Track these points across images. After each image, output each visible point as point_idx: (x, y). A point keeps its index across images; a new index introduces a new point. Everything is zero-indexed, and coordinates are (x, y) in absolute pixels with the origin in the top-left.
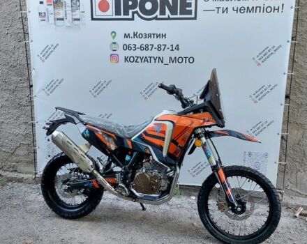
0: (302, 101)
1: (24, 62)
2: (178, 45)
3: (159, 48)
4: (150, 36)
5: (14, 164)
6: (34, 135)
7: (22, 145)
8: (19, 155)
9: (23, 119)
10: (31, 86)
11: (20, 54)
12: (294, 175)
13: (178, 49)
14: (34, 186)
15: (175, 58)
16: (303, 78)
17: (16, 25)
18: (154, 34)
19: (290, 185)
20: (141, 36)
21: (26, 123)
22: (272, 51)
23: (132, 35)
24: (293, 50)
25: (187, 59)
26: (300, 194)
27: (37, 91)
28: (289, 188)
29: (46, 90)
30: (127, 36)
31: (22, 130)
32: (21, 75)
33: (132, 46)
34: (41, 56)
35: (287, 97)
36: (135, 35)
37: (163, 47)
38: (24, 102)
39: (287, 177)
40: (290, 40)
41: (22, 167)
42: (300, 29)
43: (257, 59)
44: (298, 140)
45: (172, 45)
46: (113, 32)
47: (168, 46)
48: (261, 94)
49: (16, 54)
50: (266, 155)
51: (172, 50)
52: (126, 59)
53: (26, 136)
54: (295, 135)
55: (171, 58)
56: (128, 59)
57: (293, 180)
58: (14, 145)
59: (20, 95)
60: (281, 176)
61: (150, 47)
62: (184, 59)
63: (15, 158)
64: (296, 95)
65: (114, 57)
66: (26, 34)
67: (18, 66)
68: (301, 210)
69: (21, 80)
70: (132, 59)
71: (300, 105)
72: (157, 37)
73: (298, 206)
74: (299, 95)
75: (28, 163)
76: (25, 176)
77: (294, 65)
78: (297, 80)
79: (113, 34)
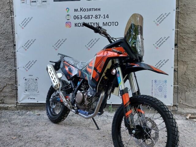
0: (185, 47)
1: (10, 30)
2: (108, 15)
3: (96, 17)
4: (90, 10)
5: (2, 98)
6: (16, 78)
7: (7, 85)
8: (5, 92)
9: (9, 67)
10: (15, 45)
11: (7, 25)
12: (183, 94)
13: (108, 17)
14: (16, 112)
15: (107, 23)
16: (184, 33)
17: (5, 7)
18: (93, 9)
19: (182, 101)
20: (85, 10)
21: (11, 70)
22: (165, 16)
23: (79, 10)
24: (177, 17)
25: (114, 23)
26: (188, 106)
27: (18, 48)
28: (181, 103)
29: (24, 47)
30: (76, 10)
31: (8, 75)
32: (8, 39)
33: (79, 17)
34: (21, 25)
35: (176, 45)
36: (81, 9)
37: (98, 16)
38: (10, 56)
39: (180, 96)
40: (175, 9)
41: (7, 100)
42: (180, 3)
43: (156, 21)
44: (184, 72)
45: (104, 15)
46: (67, 8)
47: (102, 15)
48: (160, 43)
49: (5, 25)
50: (166, 81)
51: (104, 18)
52: (76, 25)
53: (10, 79)
54: (182, 68)
55: (103, 23)
56: (77, 25)
57: (183, 97)
58: (2, 85)
59: (7, 52)
60: (176, 95)
61: (91, 17)
62: (112, 23)
63: (3, 94)
64: (181, 43)
65: (68, 24)
66: (12, 12)
67: (6, 33)
68: (190, 115)
69: (8, 42)
70: (79, 25)
71: (184, 50)
72: (95, 11)
73: (188, 114)
74: (183, 44)
75: (12, 97)
76: (10, 106)
77: (179, 26)
78: (181, 34)
79: (68, 10)
